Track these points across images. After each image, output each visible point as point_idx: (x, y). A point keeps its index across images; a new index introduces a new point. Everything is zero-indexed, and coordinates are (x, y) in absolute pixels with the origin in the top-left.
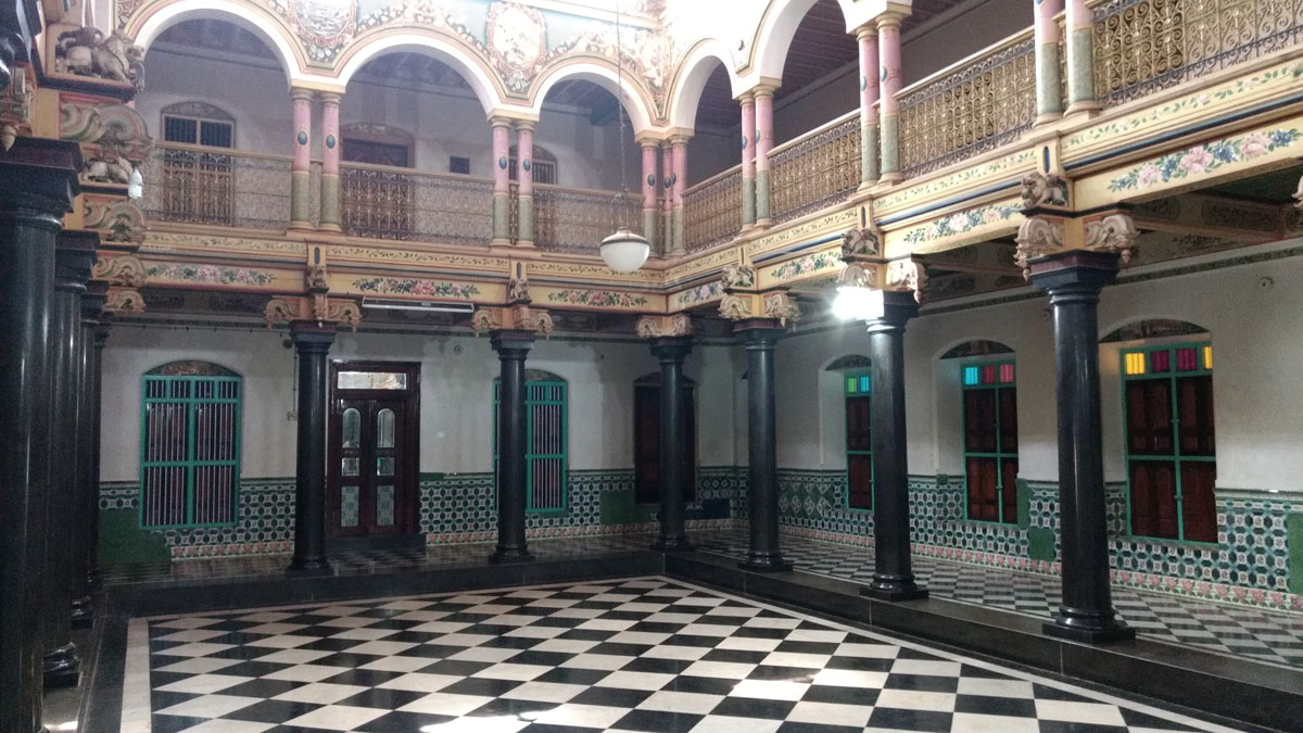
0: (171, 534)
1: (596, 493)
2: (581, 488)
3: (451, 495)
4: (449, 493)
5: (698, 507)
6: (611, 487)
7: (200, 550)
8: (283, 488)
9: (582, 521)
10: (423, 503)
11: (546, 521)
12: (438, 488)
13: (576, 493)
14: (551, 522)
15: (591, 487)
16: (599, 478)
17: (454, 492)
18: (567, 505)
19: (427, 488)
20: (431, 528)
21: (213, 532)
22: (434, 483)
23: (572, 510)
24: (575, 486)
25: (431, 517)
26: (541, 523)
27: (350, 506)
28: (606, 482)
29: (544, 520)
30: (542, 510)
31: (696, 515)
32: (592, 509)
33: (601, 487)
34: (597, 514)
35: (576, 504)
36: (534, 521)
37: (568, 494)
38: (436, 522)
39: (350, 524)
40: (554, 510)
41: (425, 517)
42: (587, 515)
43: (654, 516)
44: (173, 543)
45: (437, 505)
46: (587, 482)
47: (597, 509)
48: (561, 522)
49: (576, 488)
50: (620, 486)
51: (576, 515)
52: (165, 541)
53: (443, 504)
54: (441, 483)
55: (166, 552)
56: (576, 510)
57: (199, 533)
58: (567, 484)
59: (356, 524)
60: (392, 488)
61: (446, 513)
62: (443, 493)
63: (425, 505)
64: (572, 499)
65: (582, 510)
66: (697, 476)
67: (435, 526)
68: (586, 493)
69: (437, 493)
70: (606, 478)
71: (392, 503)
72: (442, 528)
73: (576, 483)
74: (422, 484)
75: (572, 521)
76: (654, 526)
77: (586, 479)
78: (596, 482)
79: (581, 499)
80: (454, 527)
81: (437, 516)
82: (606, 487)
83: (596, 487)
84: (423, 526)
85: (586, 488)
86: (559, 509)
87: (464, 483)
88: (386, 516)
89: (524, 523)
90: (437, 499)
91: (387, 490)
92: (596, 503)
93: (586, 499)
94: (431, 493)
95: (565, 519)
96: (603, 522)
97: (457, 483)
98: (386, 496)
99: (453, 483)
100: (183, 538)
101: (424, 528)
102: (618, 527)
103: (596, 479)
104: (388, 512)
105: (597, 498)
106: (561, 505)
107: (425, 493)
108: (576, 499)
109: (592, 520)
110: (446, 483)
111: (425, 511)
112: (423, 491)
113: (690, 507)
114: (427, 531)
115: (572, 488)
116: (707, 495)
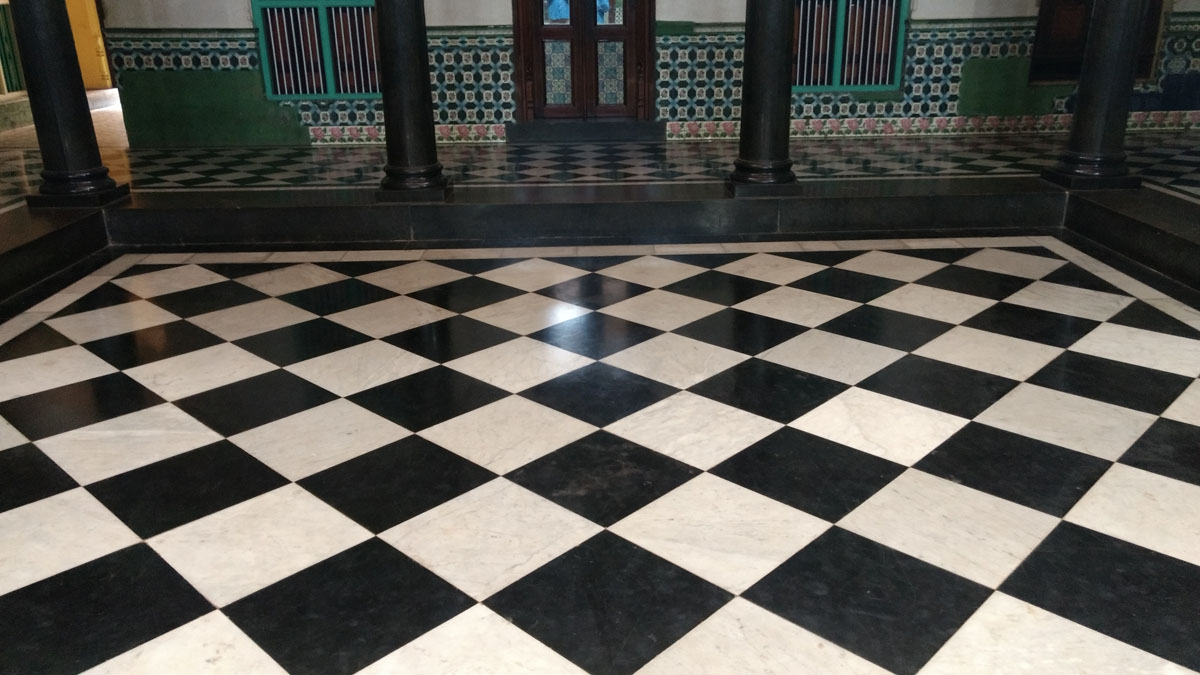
0: (306, 108)
1: (957, 61)
2: (930, 52)
3: (705, 59)
4: (702, 56)
5: (1152, 88)
6: (986, 50)
7: (347, 133)
8: (451, 43)
9: (925, 108)
10: (662, 72)
11: (862, 108)
12: (685, 47)
13: (920, 61)
14: (871, 110)
15: (948, 51)
16: (965, 35)
17: (711, 55)
18: (903, 80)
19: (667, 48)
20: (674, 113)
21: (360, 107)
22: (679, 40)
23: (909, 90)
24: (918, 48)
25: (674, 94)
26: (853, 110)
27: (559, 72)
28: (977, 41)
29: (859, 105)
30: (859, 88)
31: (1146, 103)
32: (945, 89)
33: (967, 51)
34: (953, 98)
35: (919, 80)
36: (841, 106)
37: (904, 61)
38: (682, 103)
39: (560, 101)
40: (880, 88)
41: (664, 94)
42: (935, 99)
43: (1061, 103)
44: (310, 121)
45: (683, 75)
46: (941, 42)
47: (954, 89)
48: (889, 109)
49: (921, 52)
50: (1004, 50)
51: (916, 99)
52: (300, 117)
53: (692, 75)
54: (690, 39)
55: (302, 132)
56: (918, 90)
57: (343, 108)
58: (906, 43)
59: (568, 100)
60: (620, 46)
61: (698, 90)
62: (692, 56)
63: (664, 75)
64: (911, 71)
65: (927, 89)
66: (1162, 28)
67: (679, 109)
68: (938, 61)
69: (683, 56)
70: (977, 35)
71: (621, 69)
72: (691, 112)
73: (922, 43)
74: (660, 40)
75: (907, 108)
76: (1061, 121)
77: (941, 36)
78: (959, 42)
79: (929, 71)
80: (709, 112)
81: (683, 94)
82: (977, 51)
83: (958, 51)
84: (661, 109)
85: (939, 51)
86: (888, 87)
87: (727, 39)
88: (611, 91)
89: (788, 110)
90: (683, 65)
91: (613, 49)
92: (955, 80)
93: (937, 71)
94: (674, 56)
95: (895, 105)
96: (965, 111)
97: (716, 39)
98: (611, 57)
99: (709, 39)
100: (322, 114)
101: (663, 112)
102: (990, 120)
103: (958, 35)
104: (614, 83)
105: (957, 70)
106: (892, 81)
107: (664, 56)
108: (919, 71)
109: (943, 108)
110: (697, 39)
111: (665, 84)
112: (661, 52)
113: (1138, 88)
114: (668, 116)
115: (912, 52)
116: (1177, 66)
